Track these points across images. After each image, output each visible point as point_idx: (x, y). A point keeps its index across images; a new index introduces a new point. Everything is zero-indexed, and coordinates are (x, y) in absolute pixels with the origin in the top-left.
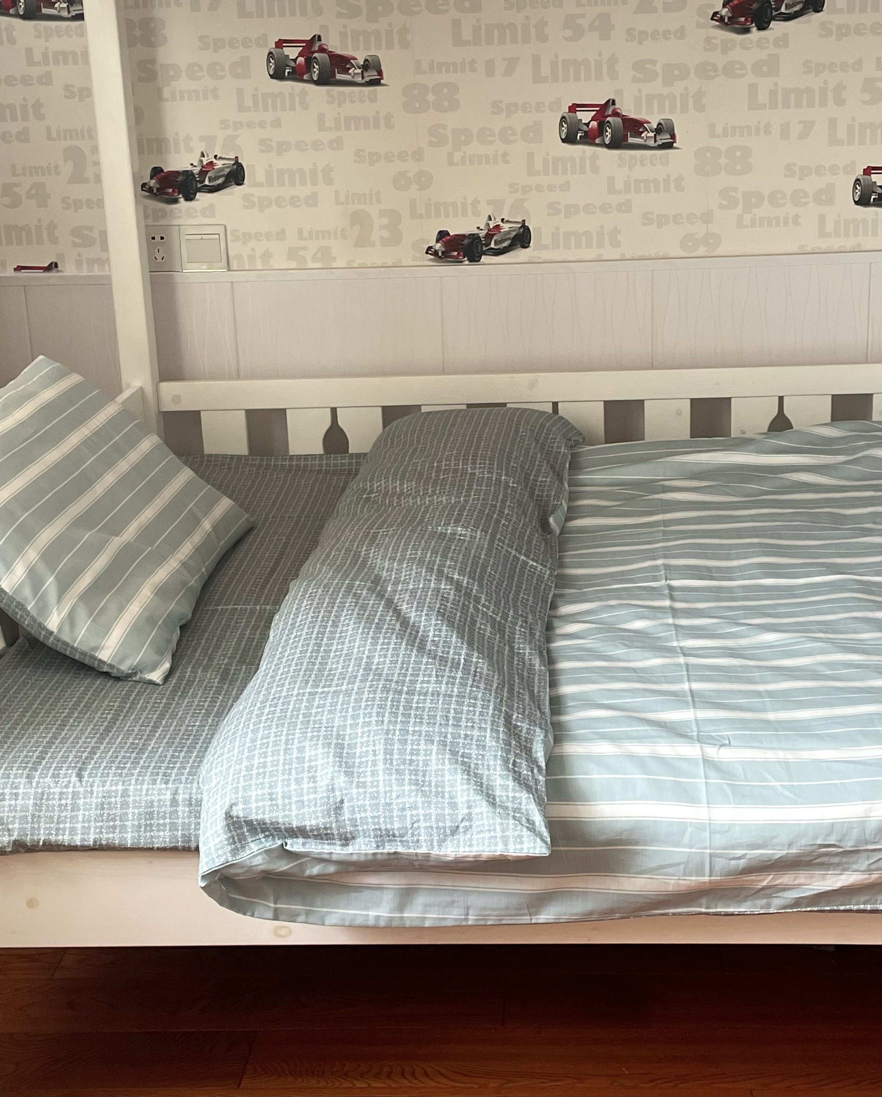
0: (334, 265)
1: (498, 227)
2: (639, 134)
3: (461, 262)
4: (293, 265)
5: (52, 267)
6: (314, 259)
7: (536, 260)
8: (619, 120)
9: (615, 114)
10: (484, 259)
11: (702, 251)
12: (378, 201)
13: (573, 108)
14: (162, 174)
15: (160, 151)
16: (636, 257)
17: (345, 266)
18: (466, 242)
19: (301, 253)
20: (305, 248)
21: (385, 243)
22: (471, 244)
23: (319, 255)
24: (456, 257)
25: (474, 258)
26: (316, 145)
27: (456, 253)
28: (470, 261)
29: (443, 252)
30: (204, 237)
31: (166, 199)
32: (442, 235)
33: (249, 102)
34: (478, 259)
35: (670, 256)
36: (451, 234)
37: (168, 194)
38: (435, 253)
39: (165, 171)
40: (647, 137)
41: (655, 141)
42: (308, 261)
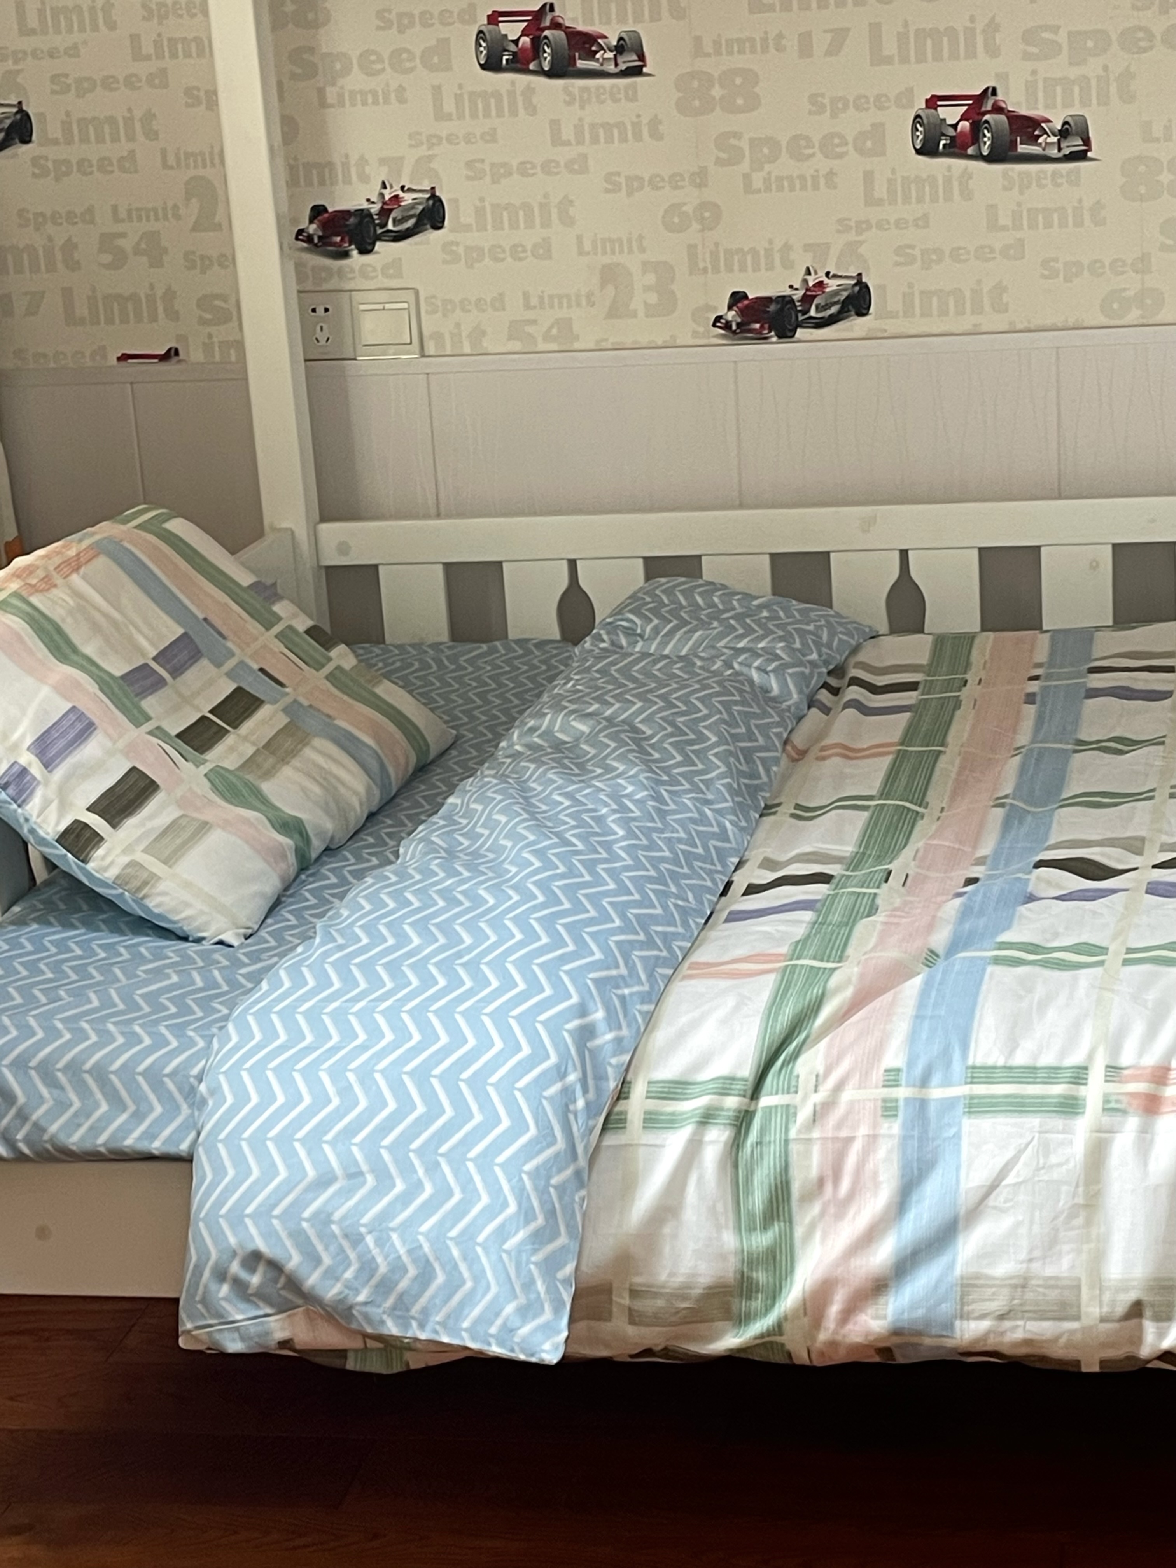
0: (577, 346)
1: (821, 283)
2: (1033, 140)
3: (767, 338)
4: (517, 346)
5: (171, 355)
6: (547, 338)
7: (880, 335)
8: (1003, 118)
9: (998, 109)
10: (800, 333)
11: (1134, 315)
12: (642, 250)
13: (933, 102)
14: (326, 215)
15: (322, 183)
16: (1032, 327)
17: (592, 346)
18: (773, 308)
19: (529, 329)
20: (534, 322)
21: (651, 311)
22: (781, 310)
23: (554, 331)
24: (759, 331)
25: (786, 333)
26: (548, 167)
27: (757, 326)
28: (780, 337)
29: (738, 324)
30: (387, 306)
31: (331, 251)
32: (737, 298)
33: (449, 106)
34: (790, 334)
35: (1085, 324)
36: (750, 296)
37: (334, 244)
38: (727, 326)
39: (330, 210)
40: (1047, 143)
41: (1060, 149)
42: (540, 339)
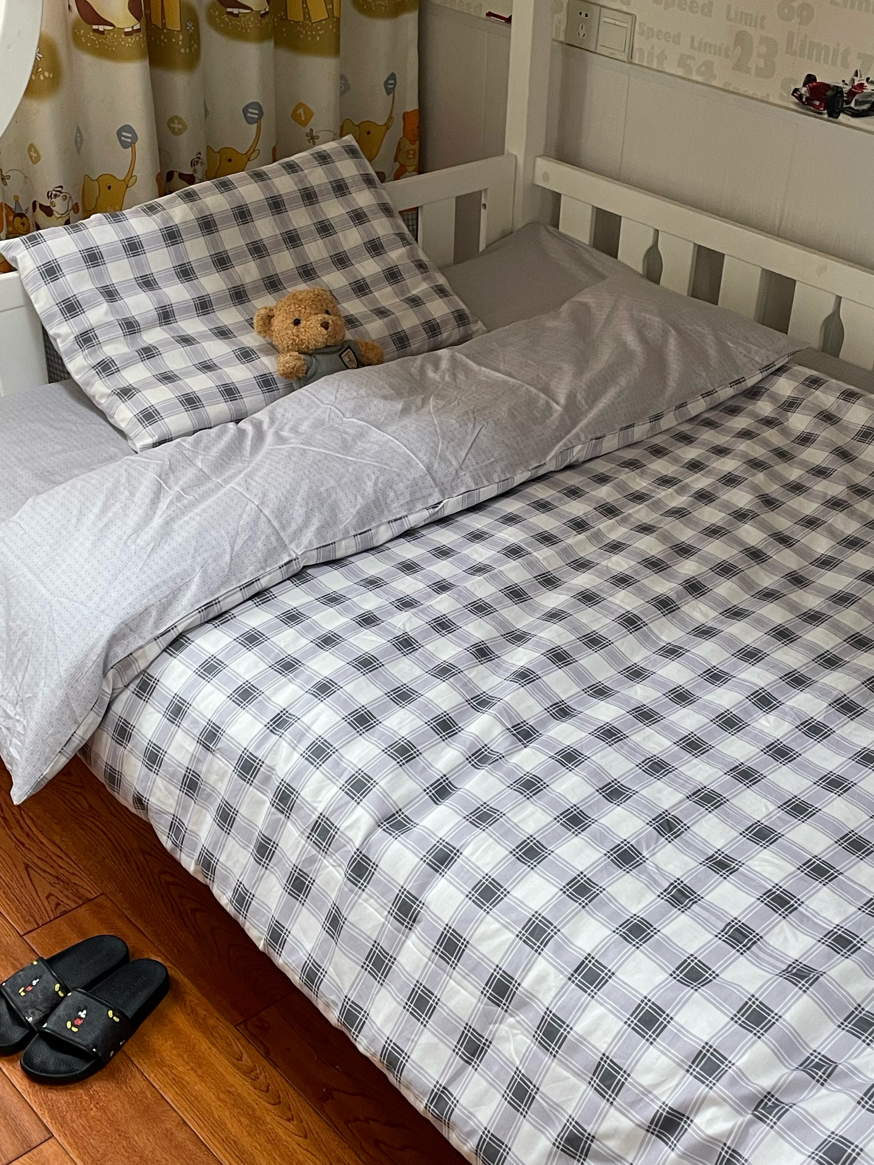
0: (714, 83)
1: (861, 86)
3: (821, 114)
6: (699, 73)
10: (842, 117)
12: (762, 27)
17: (721, 86)
18: (829, 93)
19: (689, 62)
20: (693, 58)
21: (759, 72)
22: (835, 96)
23: (703, 69)
24: (818, 107)
25: (834, 114)
27: (817, 103)
28: (830, 115)
29: (807, 98)
30: (617, 22)
32: (810, 79)
34: (836, 116)
36: (818, 81)
38: (800, 97)
42: (694, 73)
